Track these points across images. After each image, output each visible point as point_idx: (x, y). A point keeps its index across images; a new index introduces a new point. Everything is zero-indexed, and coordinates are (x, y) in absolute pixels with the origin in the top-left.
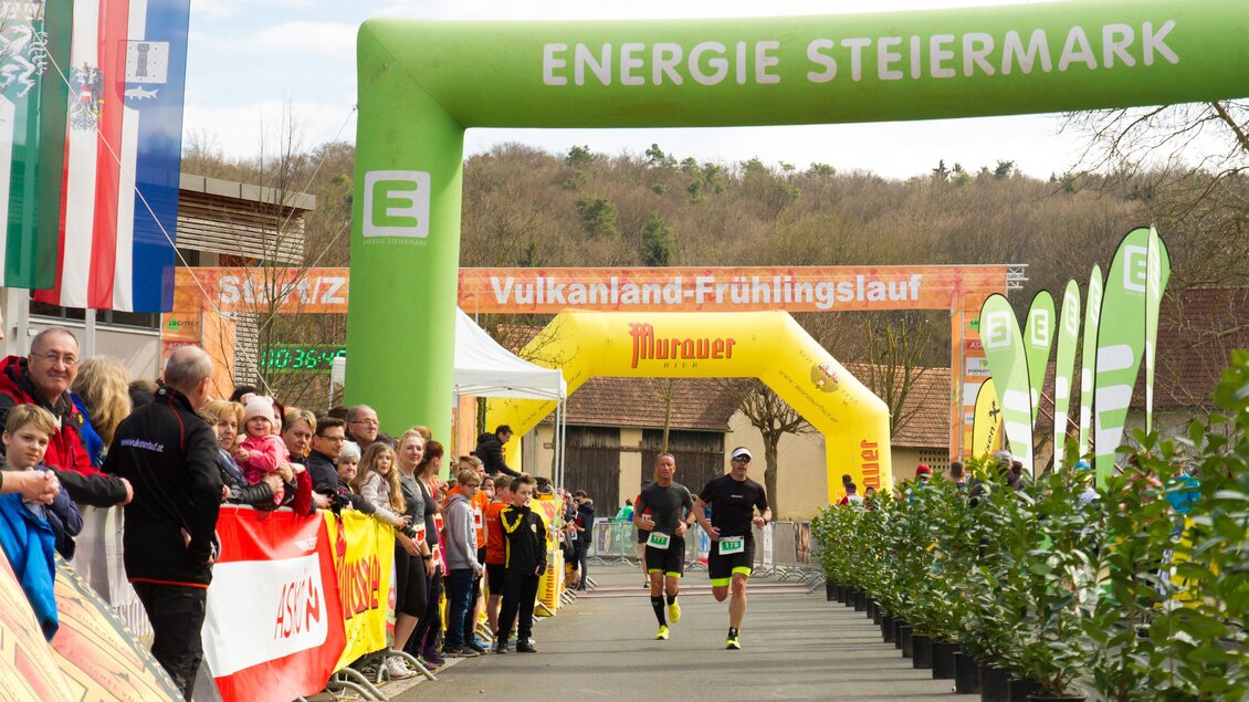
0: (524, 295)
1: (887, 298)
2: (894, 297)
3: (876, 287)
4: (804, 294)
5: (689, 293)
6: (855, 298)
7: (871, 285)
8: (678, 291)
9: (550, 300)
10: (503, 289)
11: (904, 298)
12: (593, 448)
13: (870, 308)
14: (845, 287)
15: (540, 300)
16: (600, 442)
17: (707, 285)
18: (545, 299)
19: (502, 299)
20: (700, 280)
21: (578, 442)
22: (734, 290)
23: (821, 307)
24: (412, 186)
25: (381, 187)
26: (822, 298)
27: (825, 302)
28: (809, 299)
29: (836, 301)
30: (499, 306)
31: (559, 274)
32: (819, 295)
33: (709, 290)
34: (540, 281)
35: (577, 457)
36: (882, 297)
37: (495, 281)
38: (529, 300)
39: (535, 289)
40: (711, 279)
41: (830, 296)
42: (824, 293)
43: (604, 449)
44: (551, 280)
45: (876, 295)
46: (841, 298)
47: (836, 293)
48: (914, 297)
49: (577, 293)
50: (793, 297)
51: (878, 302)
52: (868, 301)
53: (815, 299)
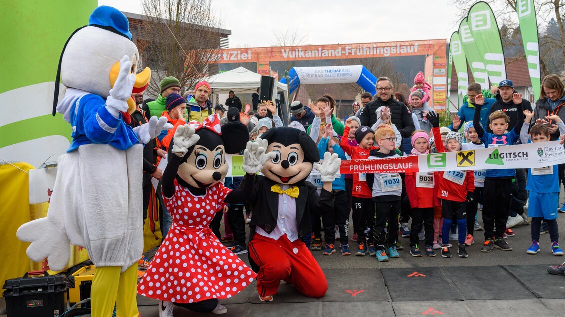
1: (407, 52)
2: (409, 51)
3: (403, 48)
4: (380, 51)
5: (344, 52)
6: (397, 52)
8: (340, 53)
9: (300, 57)
10: (286, 54)
11: (413, 52)
15: (297, 57)
17: (349, 49)
18: (299, 56)
20: (347, 48)
22: (358, 51)
23: (386, 55)
26: (386, 52)
28: (382, 53)
29: (391, 53)
30: (285, 59)
31: (302, 49)
32: (385, 51)
33: (350, 51)
37: (283, 51)
39: (295, 53)
40: (350, 47)
41: (389, 52)
42: (387, 50)
45: (403, 51)
46: (392, 52)
47: (391, 51)
48: (416, 51)
49: (309, 54)
50: (377, 53)
51: (404, 53)
52: (401, 53)
53: (384, 53)
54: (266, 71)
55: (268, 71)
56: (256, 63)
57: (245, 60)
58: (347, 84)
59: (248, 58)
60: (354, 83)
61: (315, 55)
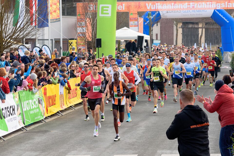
0: (153, 7)
1: (232, 6)
3: (230, 4)
5: (189, 6)
6: (225, 7)
7: (229, 4)
8: (186, 6)
9: (159, 8)
10: (149, 6)
12: (191, 28)
13: (228, 9)
14: (223, 4)
15: (157, 8)
16: (194, 26)
19: (148, 8)
20: (191, 3)
21: (188, 26)
24: (108, 7)
25: (103, 7)
27: (218, 7)
29: (221, 7)
30: (148, 10)
31: (160, 3)
34: (157, 4)
35: (188, 30)
36: (231, 6)
37: (147, 4)
38: (154, 8)
39: (156, 6)
40: (194, 3)
41: (220, 6)
42: (218, 5)
43: (195, 28)
44: (159, 4)
45: (230, 6)
47: (221, 5)
49: (164, 6)
50: (211, 7)
51: (230, 7)
52: (228, 7)
53: (216, 7)
54: (135, 18)
55: (136, 19)
56: (128, 13)
57: (120, 10)
58: (197, 18)
59: (122, 9)
60: (209, 17)
61: (169, 7)
